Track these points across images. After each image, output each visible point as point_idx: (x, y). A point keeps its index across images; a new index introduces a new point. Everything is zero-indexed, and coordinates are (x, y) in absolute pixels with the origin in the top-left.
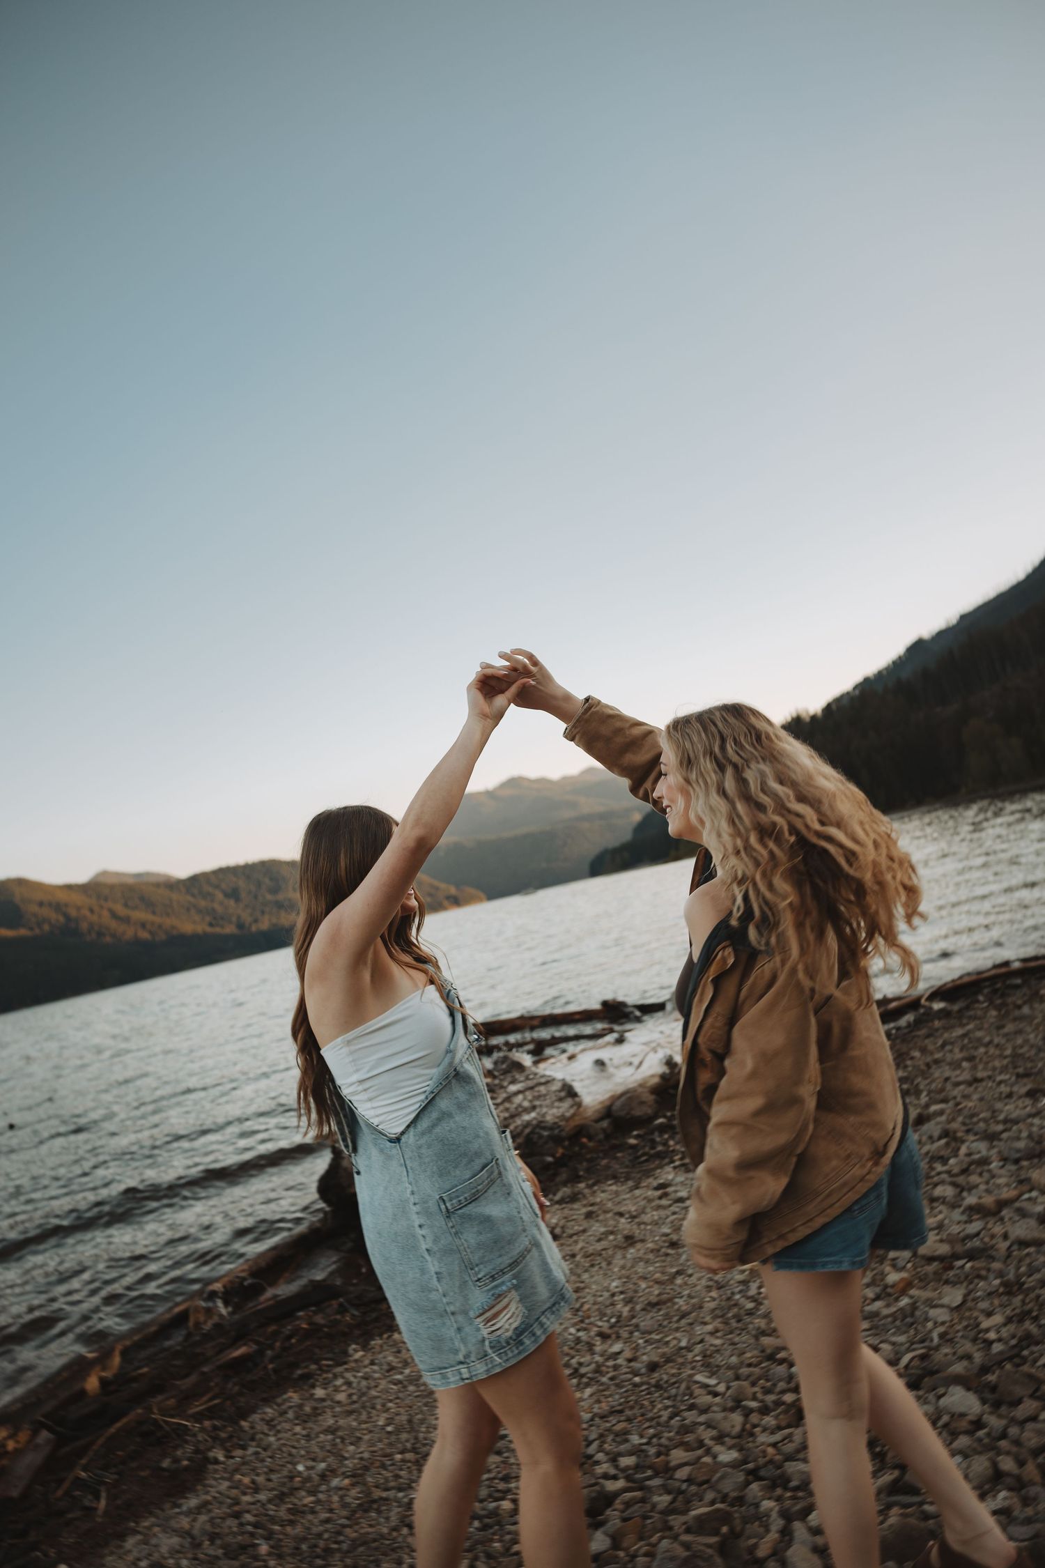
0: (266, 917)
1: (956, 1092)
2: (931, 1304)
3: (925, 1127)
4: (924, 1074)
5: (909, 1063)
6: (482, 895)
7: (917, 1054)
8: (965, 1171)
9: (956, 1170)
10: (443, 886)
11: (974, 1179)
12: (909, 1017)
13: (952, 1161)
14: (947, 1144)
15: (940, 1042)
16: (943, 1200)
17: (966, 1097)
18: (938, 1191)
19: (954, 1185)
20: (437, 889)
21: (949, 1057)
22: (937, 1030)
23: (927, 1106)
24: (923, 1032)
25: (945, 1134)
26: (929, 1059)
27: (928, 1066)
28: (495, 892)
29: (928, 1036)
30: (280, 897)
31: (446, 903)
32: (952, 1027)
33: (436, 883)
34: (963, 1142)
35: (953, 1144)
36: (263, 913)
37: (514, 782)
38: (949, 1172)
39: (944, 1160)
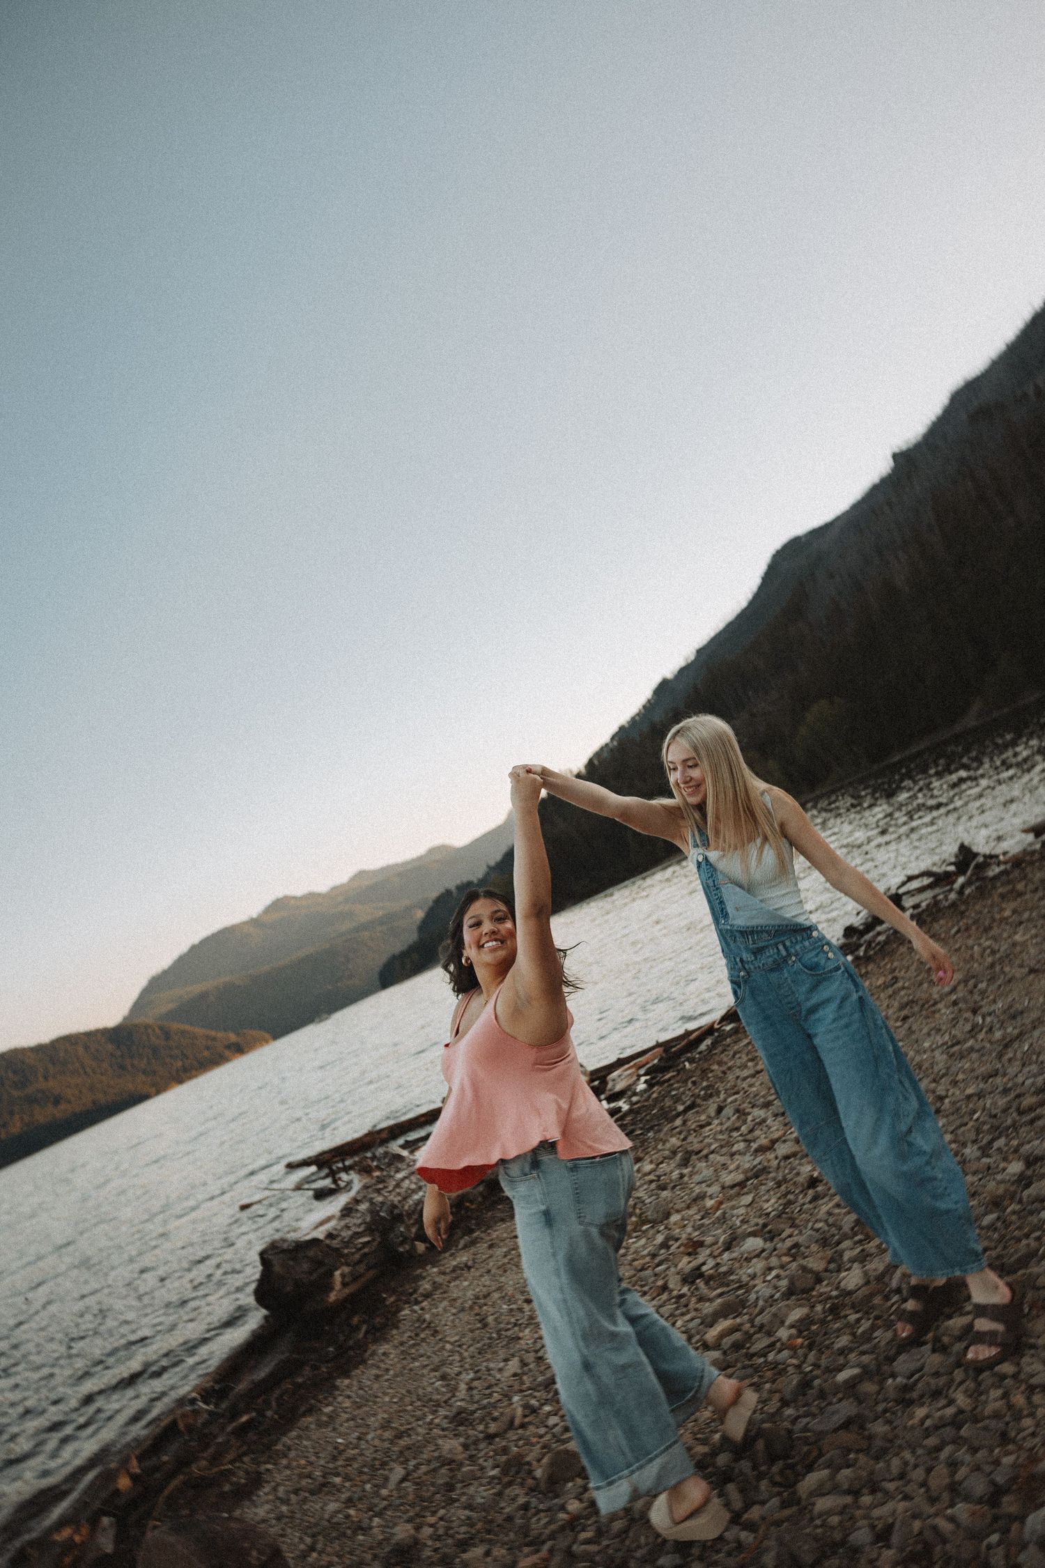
0: (17, 1117)
1: (745, 1085)
2: (733, 1208)
3: (724, 1112)
4: (721, 1080)
5: (710, 1075)
6: (267, 1036)
7: (715, 1067)
8: (751, 1131)
9: (746, 1132)
10: (220, 1035)
11: (757, 1133)
12: (708, 1042)
13: (743, 1128)
14: (738, 1118)
15: (731, 1053)
16: (739, 1153)
17: (751, 1086)
18: (735, 1148)
19: (745, 1141)
20: (214, 1039)
21: (738, 1063)
22: (729, 1046)
23: (725, 1100)
24: (720, 1048)
25: (737, 1111)
26: (724, 1068)
27: (724, 1073)
28: (280, 1028)
29: (722, 1052)
30: (30, 1090)
31: (227, 1053)
32: (740, 1040)
33: (213, 1033)
34: (749, 1114)
35: (743, 1117)
36: (12, 1113)
37: (278, 905)
38: (741, 1135)
39: (738, 1129)
